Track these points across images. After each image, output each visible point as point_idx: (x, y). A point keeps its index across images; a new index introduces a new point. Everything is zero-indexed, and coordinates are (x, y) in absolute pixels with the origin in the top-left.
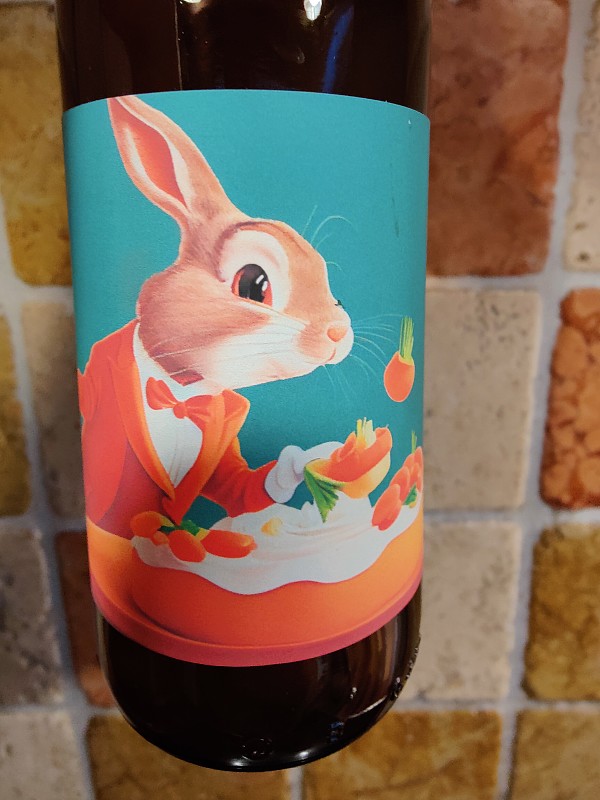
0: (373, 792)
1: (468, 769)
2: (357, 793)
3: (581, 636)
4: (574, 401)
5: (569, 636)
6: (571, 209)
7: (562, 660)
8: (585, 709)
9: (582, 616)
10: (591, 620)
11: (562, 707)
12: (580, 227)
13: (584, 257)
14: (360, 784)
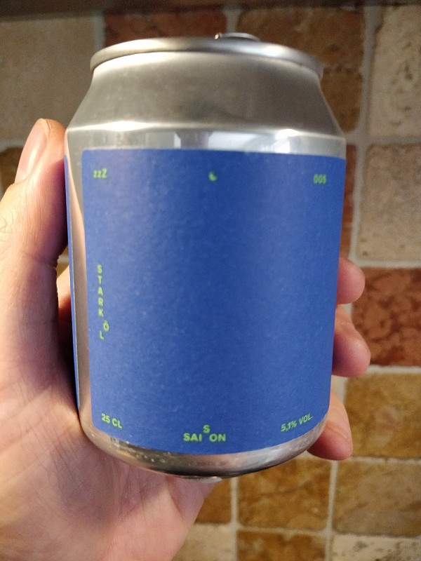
0: (269, 495)
1: (315, 487)
2: (262, 495)
3: (367, 425)
4: (362, 316)
5: (362, 425)
6: (360, 233)
7: (359, 436)
8: (369, 460)
9: (368, 415)
10: (372, 418)
11: (360, 459)
12: (363, 241)
13: (365, 254)
14: (264, 490)
